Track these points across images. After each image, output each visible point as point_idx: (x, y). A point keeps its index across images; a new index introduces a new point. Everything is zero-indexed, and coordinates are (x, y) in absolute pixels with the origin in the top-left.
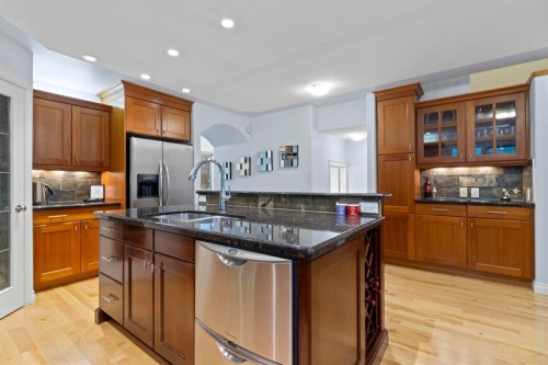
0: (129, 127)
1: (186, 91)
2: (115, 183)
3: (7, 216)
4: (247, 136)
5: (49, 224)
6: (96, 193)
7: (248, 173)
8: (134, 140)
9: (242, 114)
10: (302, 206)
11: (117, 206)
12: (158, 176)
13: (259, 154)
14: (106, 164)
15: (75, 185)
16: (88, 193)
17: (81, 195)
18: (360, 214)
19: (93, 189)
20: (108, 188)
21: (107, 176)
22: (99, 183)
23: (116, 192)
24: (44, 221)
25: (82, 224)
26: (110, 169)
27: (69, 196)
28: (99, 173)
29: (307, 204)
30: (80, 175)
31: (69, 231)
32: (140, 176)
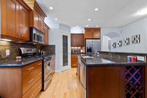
0: (86, 37)
1: (97, 26)
3: (67, 54)
4: (120, 34)
6: (82, 51)
7: (121, 46)
8: (86, 40)
9: (118, 27)
10: (119, 56)
11: (84, 54)
12: (91, 48)
13: (124, 39)
16: (80, 51)
18: (137, 60)
22: (82, 49)
24: (73, 56)
27: (77, 52)
28: (82, 47)
29: (120, 56)
30: (79, 48)
32: (87, 48)
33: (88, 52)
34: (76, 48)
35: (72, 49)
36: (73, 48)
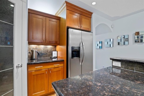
0: (68, 24)
2: (61, 50)
4: (112, 29)
5: (36, 71)
6: (54, 54)
14: (58, 43)
15: (47, 51)
16: (52, 54)
17: (49, 55)
19: (54, 52)
20: (59, 52)
21: (58, 47)
22: (55, 50)
23: (62, 54)
24: (33, 69)
25: (49, 70)
26: (59, 44)
27: (45, 56)
28: (56, 46)
30: (49, 47)
31: (44, 73)
32: (72, 48)
33: (73, 56)
34: (42, 47)
35: (32, 51)
36: (33, 46)
